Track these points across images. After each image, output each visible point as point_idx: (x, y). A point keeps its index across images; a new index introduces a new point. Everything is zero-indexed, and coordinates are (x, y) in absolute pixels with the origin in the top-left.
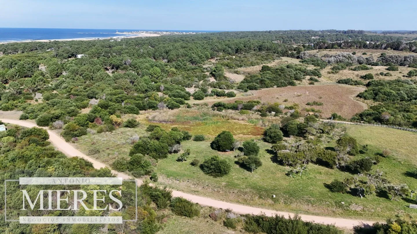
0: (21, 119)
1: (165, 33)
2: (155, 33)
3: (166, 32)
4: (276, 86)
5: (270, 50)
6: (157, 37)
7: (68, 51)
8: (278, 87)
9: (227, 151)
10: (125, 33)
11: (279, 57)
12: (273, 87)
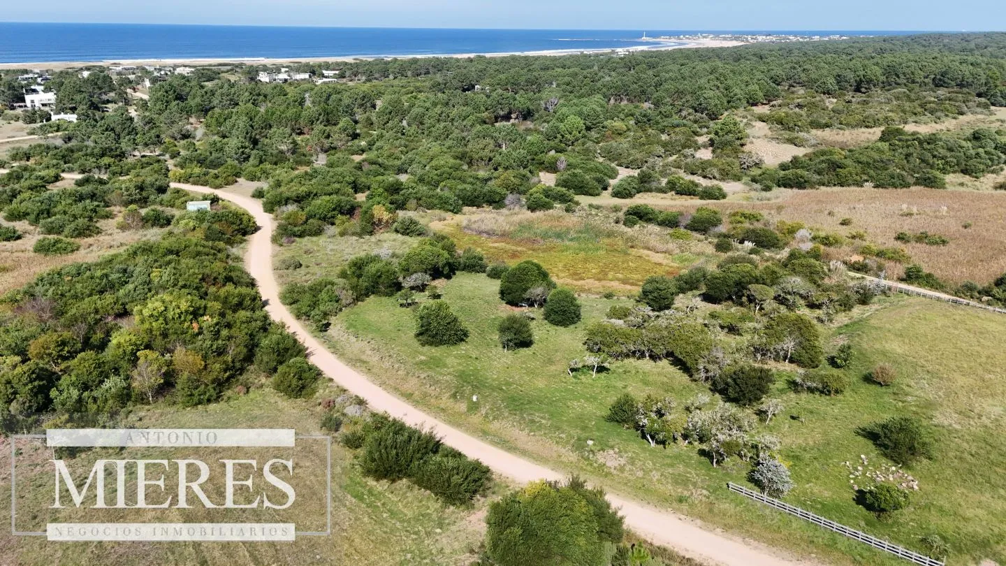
0: (253, 196)
1: (760, 38)
2: (736, 39)
3: (767, 36)
4: (872, 184)
5: (969, 85)
6: (735, 47)
7: (463, 78)
8: (876, 186)
9: (521, 306)
10: (661, 40)
11: (986, 106)
12: (862, 186)
